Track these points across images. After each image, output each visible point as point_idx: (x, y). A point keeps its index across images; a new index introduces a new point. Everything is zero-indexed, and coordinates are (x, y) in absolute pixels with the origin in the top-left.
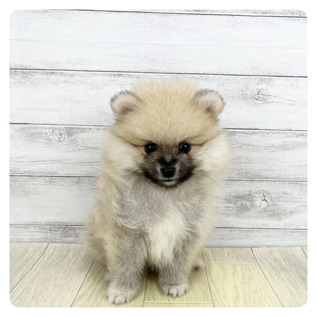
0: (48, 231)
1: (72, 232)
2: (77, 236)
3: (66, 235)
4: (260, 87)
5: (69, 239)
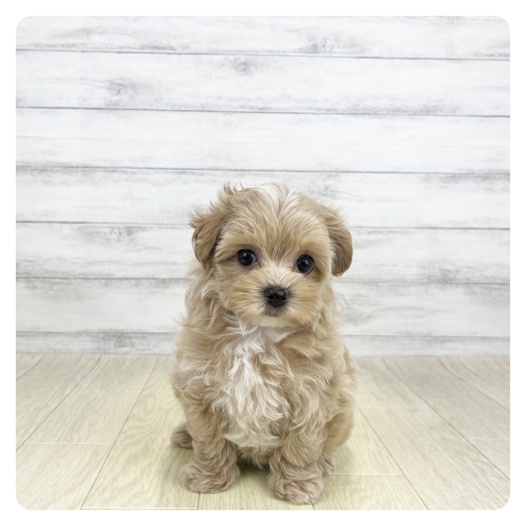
1: (127, 341)
3: (121, 344)
4: (327, 183)
5: (124, 349)
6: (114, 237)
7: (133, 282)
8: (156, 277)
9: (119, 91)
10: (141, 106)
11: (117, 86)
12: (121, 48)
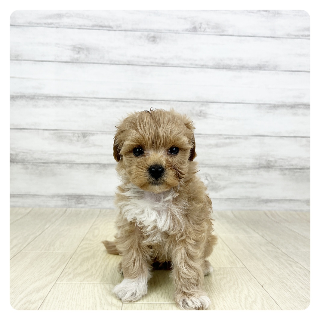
0: (67, 200)
1: (82, 200)
2: (86, 203)
3: (79, 202)
4: (201, 108)
5: (81, 205)
6: (75, 138)
7: (86, 165)
8: (100, 163)
9: (79, 52)
10: (92, 61)
11: (78, 49)
12: (80, 26)
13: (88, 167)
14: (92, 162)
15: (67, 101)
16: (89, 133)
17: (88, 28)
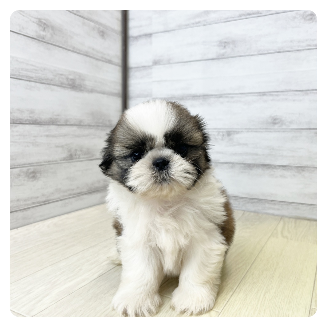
6: (220, 137)
7: (230, 165)
8: (245, 162)
9: (225, 47)
10: (238, 55)
11: (224, 44)
12: (226, 19)
13: (232, 167)
14: (236, 161)
15: (212, 100)
16: (234, 131)
17: (235, 19)
